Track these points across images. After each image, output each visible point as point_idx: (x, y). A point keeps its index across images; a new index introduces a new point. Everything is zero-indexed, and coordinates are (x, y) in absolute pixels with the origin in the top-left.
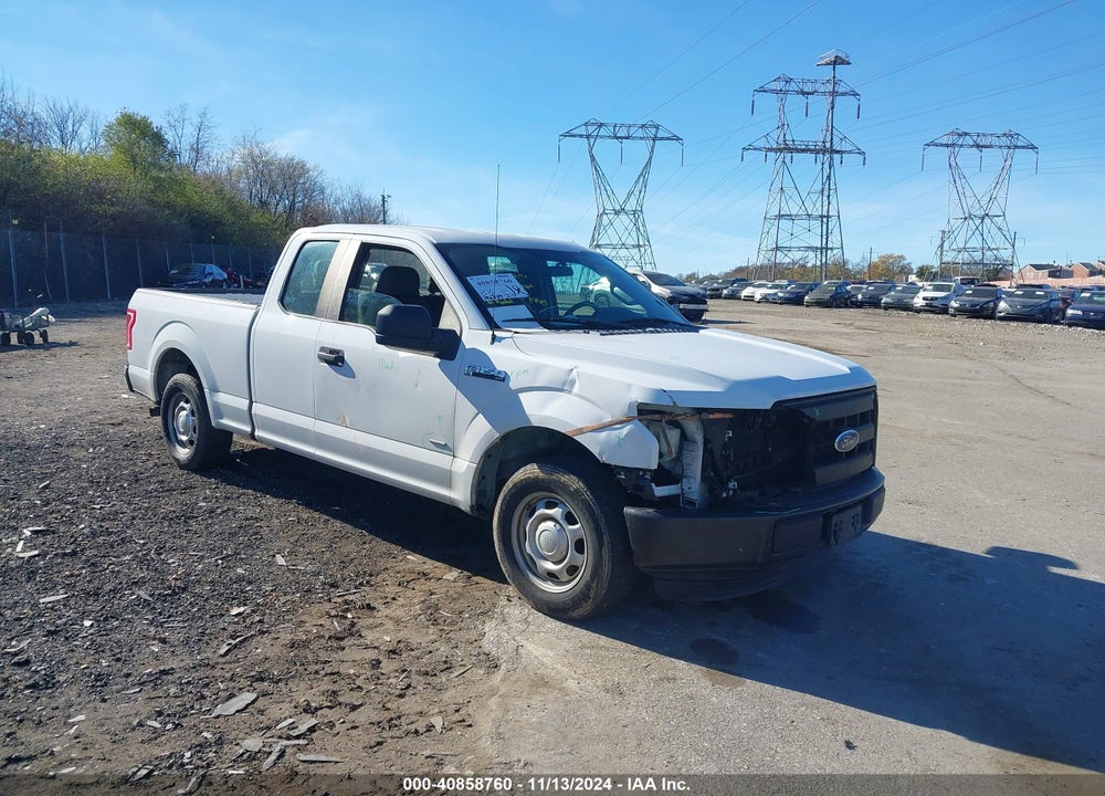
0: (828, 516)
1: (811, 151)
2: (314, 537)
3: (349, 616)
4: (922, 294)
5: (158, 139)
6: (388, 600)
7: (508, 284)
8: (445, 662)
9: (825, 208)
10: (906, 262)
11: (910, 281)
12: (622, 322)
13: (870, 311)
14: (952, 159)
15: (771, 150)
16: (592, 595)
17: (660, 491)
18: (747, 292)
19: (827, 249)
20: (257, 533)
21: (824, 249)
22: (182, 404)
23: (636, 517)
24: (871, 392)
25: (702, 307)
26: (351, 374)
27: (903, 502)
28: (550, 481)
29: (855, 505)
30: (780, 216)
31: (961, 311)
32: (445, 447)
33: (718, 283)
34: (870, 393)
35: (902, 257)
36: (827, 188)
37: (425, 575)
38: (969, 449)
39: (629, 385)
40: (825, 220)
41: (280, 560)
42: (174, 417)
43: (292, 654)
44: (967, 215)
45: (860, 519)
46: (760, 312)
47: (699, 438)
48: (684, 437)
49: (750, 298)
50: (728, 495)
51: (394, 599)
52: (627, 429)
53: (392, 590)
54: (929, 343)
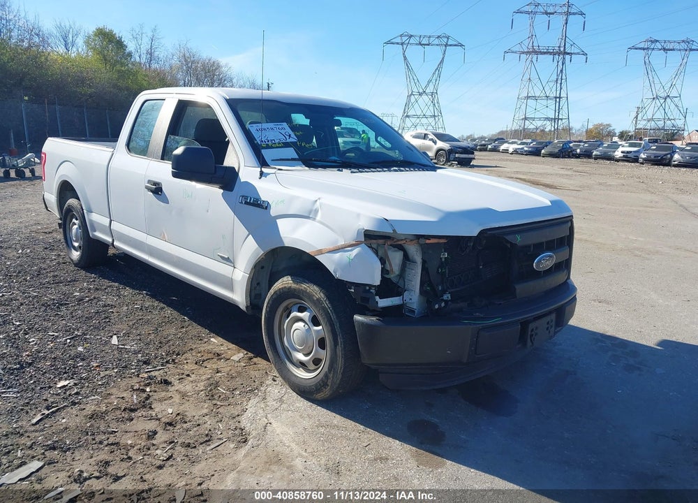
0: (525, 324)
1: (550, 53)
2: (148, 322)
3: (148, 389)
4: (621, 149)
5: (120, 44)
6: (184, 376)
7: (283, 132)
8: (207, 435)
9: (558, 92)
10: (611, 128)
11: (614, 140)
12: (373, 163)
13: (585, 160)
14: (647, 58)
15: (523, 53)
16: (330, 384)
17: (383, 303)
18: (503, 147)
19: (558, 119)
20: (107, 318)
21: (556, 119)
22: (74, 220)
23: (362, 324)
24: (568, 220)
25: (471, 156)
26: (166, 201)
27: (594, 300)
28: (300, 291)
29: (550, 313)
30: (528, 97)
31: (647, 161)
32: (228, 260)
33: (485, 141)
34: (567, 222)
35: (609, 125)
36: (560, 79)
37: (218, 355)
38: (648, 259)
39: (359, 215)
40: (558, 100)
41: (115, 340)
42: (70, 229)
43: (88, 425)
44: (655, 96)
45: (554, 323)
46: (511, 160)
47: (418, 258)
48: (406, 257)
49: (506, 151)
50: (440, 306)
51: (188, 375)
52: (356, 251)
53: (188, 368)
54: (622, 181)
